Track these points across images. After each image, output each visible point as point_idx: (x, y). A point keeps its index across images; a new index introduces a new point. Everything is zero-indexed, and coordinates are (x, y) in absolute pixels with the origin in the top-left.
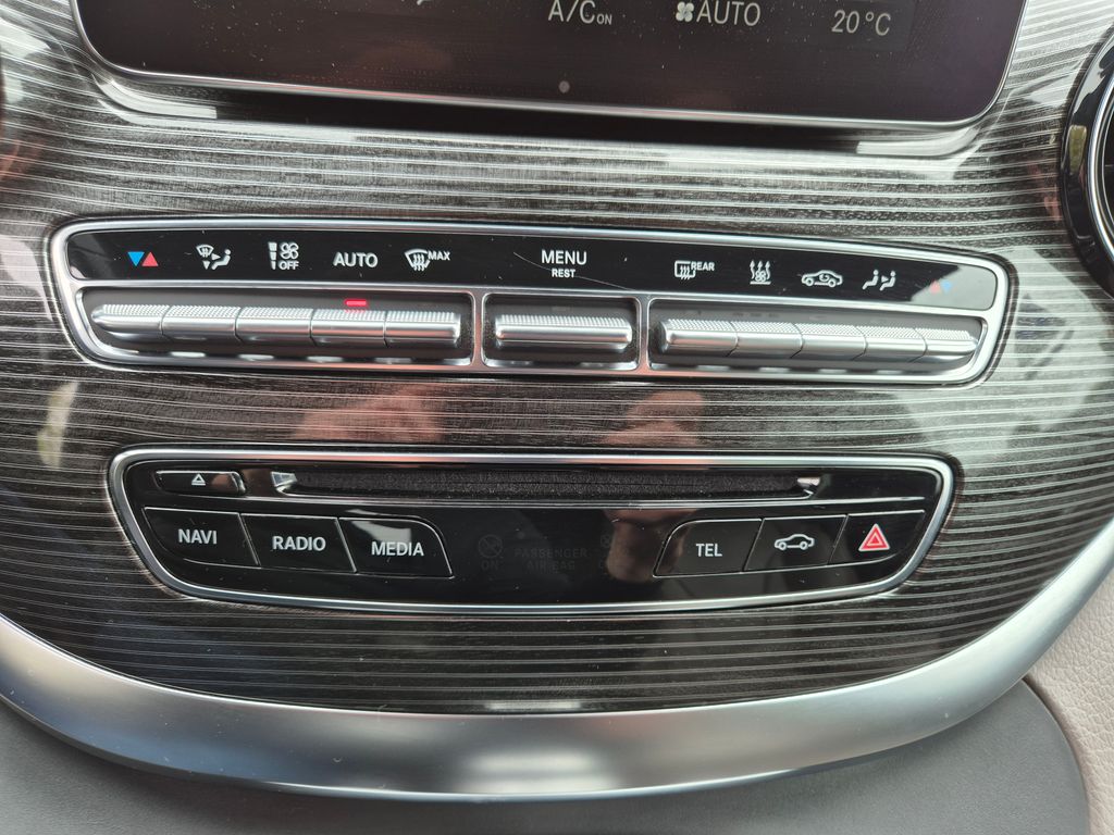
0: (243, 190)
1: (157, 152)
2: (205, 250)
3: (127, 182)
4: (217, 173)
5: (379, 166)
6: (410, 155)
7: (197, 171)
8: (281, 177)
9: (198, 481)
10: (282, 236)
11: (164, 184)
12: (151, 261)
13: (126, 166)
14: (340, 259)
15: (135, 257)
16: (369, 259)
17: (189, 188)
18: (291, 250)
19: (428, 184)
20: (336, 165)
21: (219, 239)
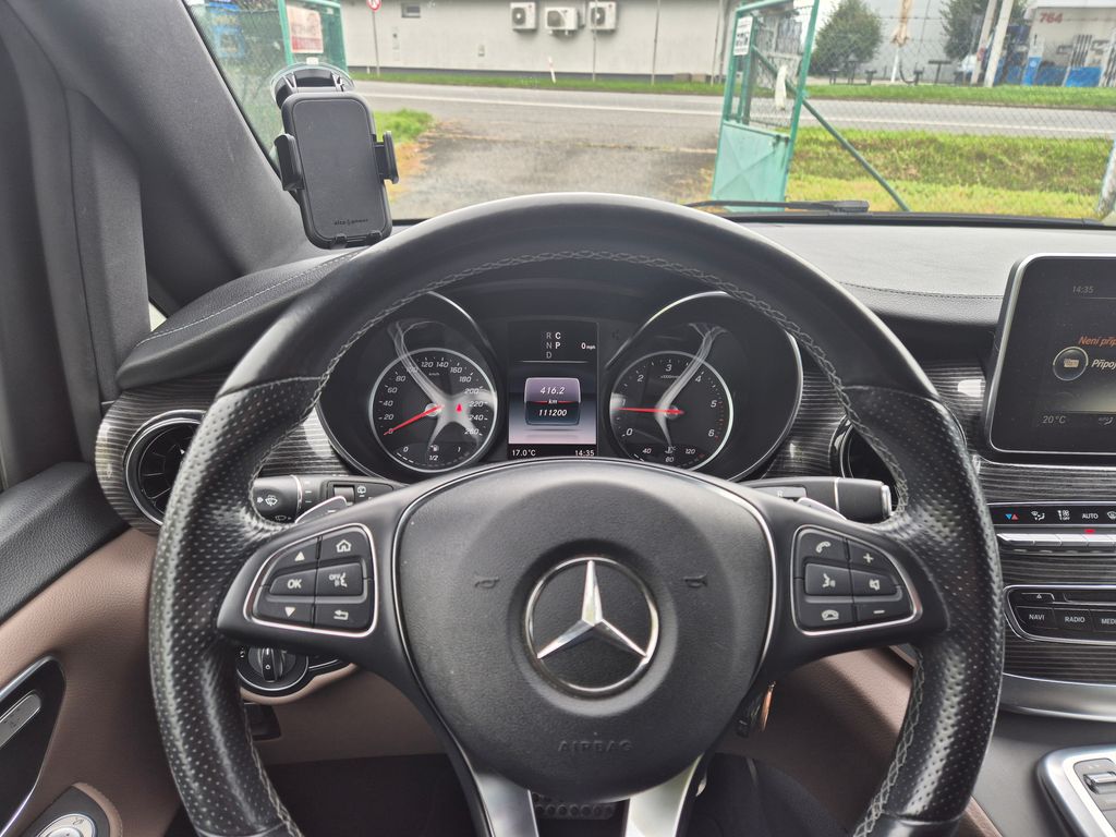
0: (1045, 491)
1: (1010, 478)
2: (1035, 514)
3: (1002, 489)
4: (1034, 485)
5: (1091, 481)
6: (1101, 476)
7: (1026, 485)
8: (1058, 486)
9: (1039, 597)
10: (1063, 508)
11: (1014, 489)
12: (1015, 517)
13: (999, 483)
14: (1084, 516)
15: (1009, 516)
16: (1095, 516)
17: (1024, 491)
18: (1066, 513)
19: (1111, 487)
20: (1077, 481)
21: (1040, 509)
